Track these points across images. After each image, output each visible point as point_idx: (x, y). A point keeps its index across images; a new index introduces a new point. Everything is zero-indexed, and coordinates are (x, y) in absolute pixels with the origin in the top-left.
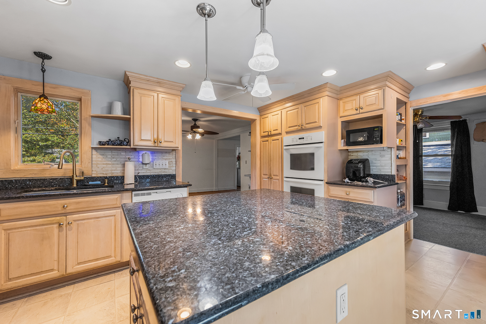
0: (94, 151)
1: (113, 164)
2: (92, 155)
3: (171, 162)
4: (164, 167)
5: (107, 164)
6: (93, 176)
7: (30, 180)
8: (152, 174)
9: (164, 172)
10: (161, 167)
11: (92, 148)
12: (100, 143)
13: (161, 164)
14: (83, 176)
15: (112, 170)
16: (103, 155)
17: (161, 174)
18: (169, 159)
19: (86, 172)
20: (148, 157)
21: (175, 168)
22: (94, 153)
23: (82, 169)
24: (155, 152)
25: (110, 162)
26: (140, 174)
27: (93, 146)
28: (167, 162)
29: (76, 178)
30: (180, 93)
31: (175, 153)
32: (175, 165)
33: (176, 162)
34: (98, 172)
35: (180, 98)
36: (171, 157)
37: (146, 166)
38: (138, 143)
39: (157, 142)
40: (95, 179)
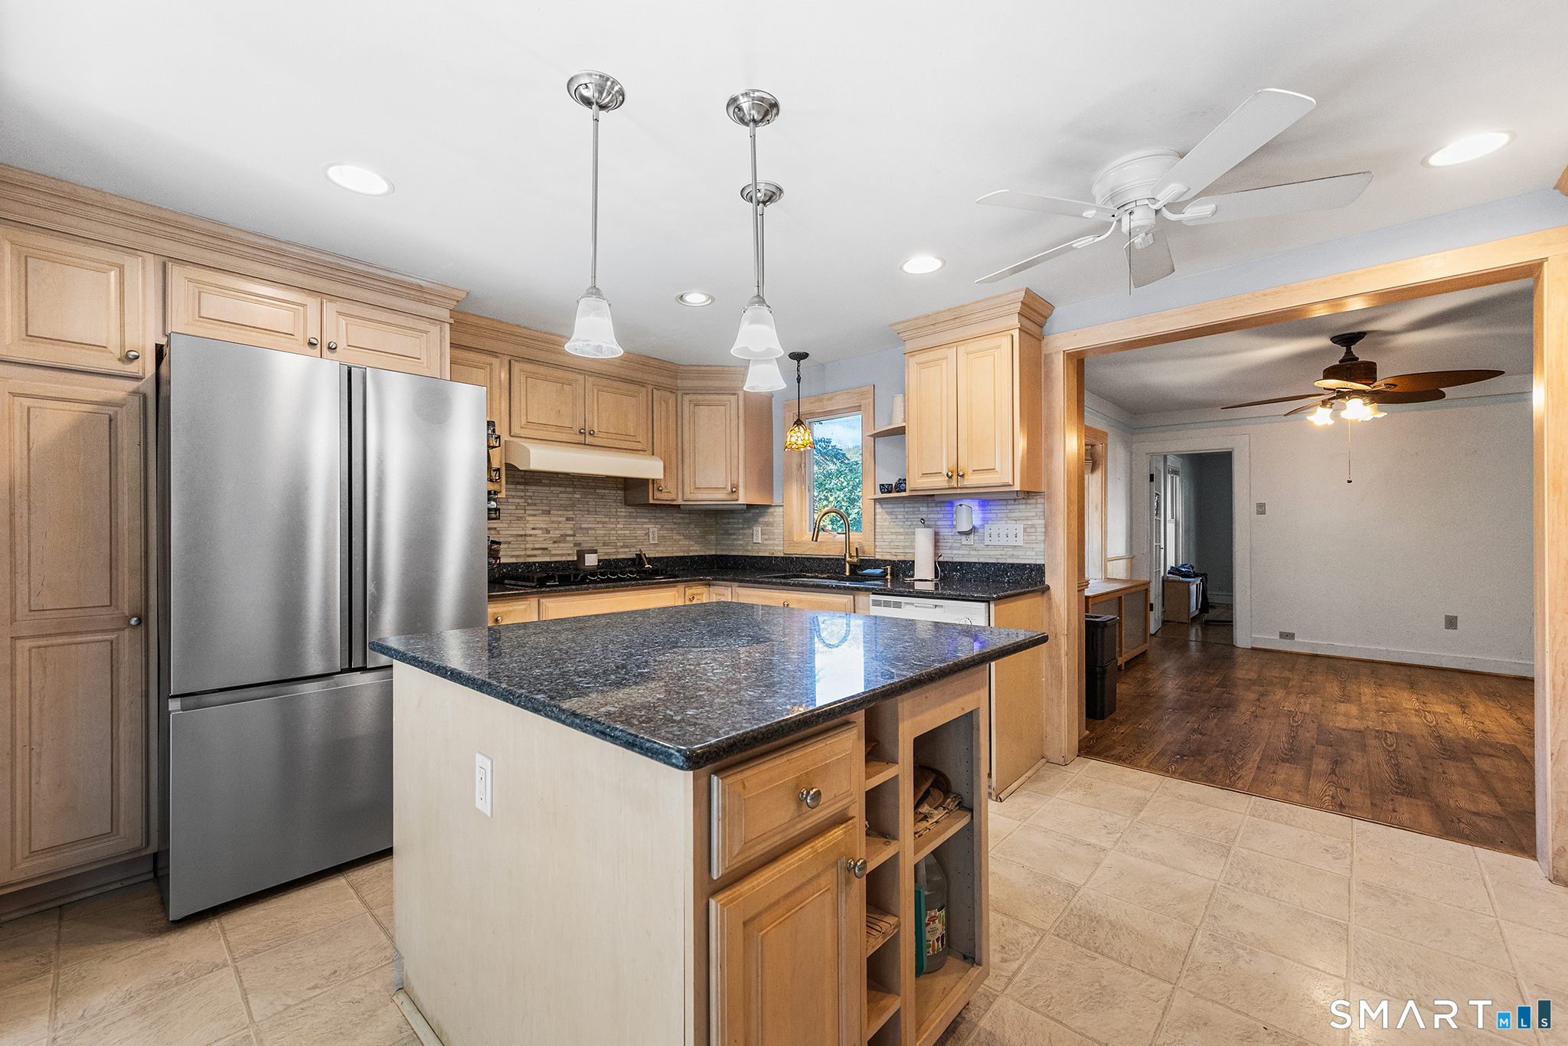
0: (877, 505)
1: (905, 534)
2: (875, 513)
3: (1033, 526)
4: (1012, 541)
5: (897, 533)
6: (877, 557)
7: (807, 558)
8: (981, 561)
9: (1013, 556)
10: (1003, 542)
11: (875, 499)
12: (885, 488)
13: (1011, 535)
14: (860, 555)
15: (905, 547)
16: (890, 513)
17: (1004, 562)
18: (1027, 519)
19: (866, 548)
20: (968, 515)
21: (1042, 546)
22: (879, 510)
23: (860, 543)
24: (990, 499)
25: (901, 530)
26: (955, 560)
27: (877, 497)
28: (1020, 527)
29: (848, 559)
30: (1015, 321)
31: (1042, 501)
32: (1043, 538)
33: (1046, 526)
34: (884, 551)
35: (1016, 334)
36: (1031, 512)
37: (963, 537)
38: (917, 482)
39: (955, 477)
40: (876, 563)
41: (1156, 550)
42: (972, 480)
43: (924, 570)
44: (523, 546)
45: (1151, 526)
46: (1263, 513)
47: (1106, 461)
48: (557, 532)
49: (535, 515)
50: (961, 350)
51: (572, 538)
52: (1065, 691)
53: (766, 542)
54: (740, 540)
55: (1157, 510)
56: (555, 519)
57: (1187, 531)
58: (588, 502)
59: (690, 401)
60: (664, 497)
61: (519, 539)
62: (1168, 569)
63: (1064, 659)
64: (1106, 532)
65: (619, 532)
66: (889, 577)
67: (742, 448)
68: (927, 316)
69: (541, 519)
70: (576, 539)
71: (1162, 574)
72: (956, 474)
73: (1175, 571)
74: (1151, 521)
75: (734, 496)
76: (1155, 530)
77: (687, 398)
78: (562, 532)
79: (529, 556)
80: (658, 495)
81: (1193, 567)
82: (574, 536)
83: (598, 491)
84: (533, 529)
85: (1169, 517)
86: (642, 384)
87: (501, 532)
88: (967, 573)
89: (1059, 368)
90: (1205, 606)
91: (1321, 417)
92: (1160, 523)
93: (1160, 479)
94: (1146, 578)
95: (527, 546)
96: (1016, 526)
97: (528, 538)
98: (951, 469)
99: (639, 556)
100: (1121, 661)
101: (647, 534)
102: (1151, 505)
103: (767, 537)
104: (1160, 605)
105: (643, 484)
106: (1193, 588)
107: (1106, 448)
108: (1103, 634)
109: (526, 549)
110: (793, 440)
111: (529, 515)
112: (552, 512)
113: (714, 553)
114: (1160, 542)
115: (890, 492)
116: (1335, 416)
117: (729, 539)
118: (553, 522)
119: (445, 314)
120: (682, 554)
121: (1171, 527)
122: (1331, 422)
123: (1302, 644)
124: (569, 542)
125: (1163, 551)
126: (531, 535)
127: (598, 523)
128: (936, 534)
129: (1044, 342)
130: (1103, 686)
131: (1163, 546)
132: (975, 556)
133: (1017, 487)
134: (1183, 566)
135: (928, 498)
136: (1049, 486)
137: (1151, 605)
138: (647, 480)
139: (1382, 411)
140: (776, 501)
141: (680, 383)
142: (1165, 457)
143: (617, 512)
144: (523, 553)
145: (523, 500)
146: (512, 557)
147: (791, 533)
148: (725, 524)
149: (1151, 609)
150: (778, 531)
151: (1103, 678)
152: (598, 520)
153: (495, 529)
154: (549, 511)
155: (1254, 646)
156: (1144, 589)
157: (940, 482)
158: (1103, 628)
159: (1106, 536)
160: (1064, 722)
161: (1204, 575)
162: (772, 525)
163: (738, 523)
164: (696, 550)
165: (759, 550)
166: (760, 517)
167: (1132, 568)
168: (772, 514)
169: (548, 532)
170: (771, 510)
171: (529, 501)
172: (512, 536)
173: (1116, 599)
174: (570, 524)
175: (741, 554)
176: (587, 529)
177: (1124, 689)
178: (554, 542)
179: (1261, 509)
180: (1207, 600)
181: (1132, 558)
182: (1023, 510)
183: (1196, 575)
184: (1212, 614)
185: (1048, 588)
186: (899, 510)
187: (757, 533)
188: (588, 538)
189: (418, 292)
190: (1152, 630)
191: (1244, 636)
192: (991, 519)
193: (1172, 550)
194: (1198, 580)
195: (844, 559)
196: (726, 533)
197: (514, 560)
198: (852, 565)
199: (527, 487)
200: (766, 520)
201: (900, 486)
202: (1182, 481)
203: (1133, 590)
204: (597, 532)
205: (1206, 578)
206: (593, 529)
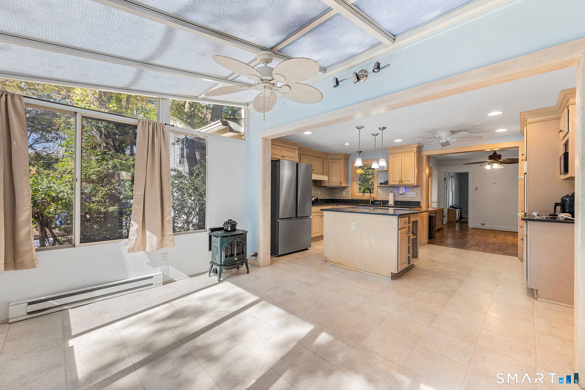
0: (378, 188)
1: (386, 194)
2: (378, 189)
3: (418, 193)
4: (413, 196)
5: (383, 194)
6: (378, 200)
7: (359, 200)
8: (405, 200)
9: (413, 200)
10: (411, 196)
11: (378, 186)
12: (381, 184)
13: (411, 195)
14: (373, 199)
15: (385, 197)
16: (382, 189)
17: (411, 201)
18: (416, 191)
19: (375, 198)
20: (402, 191)
21: (420, 197)
22: (379, 188)
23: (373, 196)
24: (407, 187)
25: (385, 193)
26: (398, 200)
27: (378, 185)
28: (415, 193)
29: (371, 200)
30: (416, 149)
31: (420, 187)
32: (420, 195)
33: (421, 193)
34: (380, 198)
35: (416, 152)
36: (418, 190)
37: (401, 195)
38: (391, 183)
39: (401, 182)
40: (378, 201)
41: (446, 201)
42: (405, 183)
43: (391, 203)
45: (445, 193)
46: (477, 190)
47: (432, 176)
50: (403, 154)
52: (425, 229)
53: (346, 196)
54: (338, 195)
55: (446, 188)
57: (456, 195)
59: (331, 161)
60: (325, 185)
62: (450, 206)
63: (425, 222)
64: (432, 195)
66: (382, 204)
67: (343, 173)
68: (395, 146)
71: (448, 208)
72: (401, 181)
73: (451, 207)
74: (445, 191)
75: (341, 184)
76: (446, 194)
77: (330, 161)
80: (324, 184)
81: (457, 206)
85: (450, 190)
86: (321, 158)
88: (402, 203)
89: (425, 158)
90: (461, 218)
91: (488, 167)
92: (447, 192)
93: (447, 179)
94: (443, 207)
96: (414, 193)
98: (400, 180)
99: (317, 198)
100: (436, 229)
101: (318, 193)
102: (445, 186)
103: (346, 194)
104: (447, 217)
105: (321, 181)
106: (457, 212)
107: (432, 171)
108: (432, 219)
110: (359, 172)
113: (330, 198)
114: (447, 198)
115: (383, 184)
116: (491, 167)
117: (335, 195)
119: (297, 148)
120: (324, 198)
121: (451, 194)
122: (490, 168)
123: (487, 227)
125: (448, 200)
128: (394, 194)
129: (421, 153)
130: (432, 231)
131: (448, 199)
132: (403, 199)
133: (415, 185)
134: (454, 205)
135: (393, 187)
136: (422, 184)
137: (444, 216)
138: (322, 180)
139: (502, 166)
140: (349, 186)
141: (329, 157)
142: (449, 173)
147: (354, 193)
148: (334, 191)
149: (444, 217)
150: (350, 193)
151: (432, 229)
155: (474, 227)
156: (442, 211)
157: (397, 183)
158: (432, 217)
159: (432, 196)
160: (425, 236)
161: (461, 208)
162: (348, 191)
163: (338, 191)
164: (327, 198)
165: (344, 198)
166: (345, 189)
167: (439, 205)
168: (348, 189)
170: (348, 188)
173: (435, 212)
175: (339, 198)
177: (437, 235)
179: (476, 189)
180: (462, 216)
181: (439, 202)
182: (415, 189)
183: (458, 208)
184: (463, 220)
185: (421, 207)
186: (384, 189)
187: (344, 194)
189: (295, 144)
190: (444, 223)
191: (471, 225)
192: (408, 191)
193: (451, 200)
194: (459, 210)
195: (370, 200)
196: (334, 193)
198: (372, 202)
200: (346, 190)
201: (386, 183)
202: (454, 179)
203: (439, 210)
205: (461, 209)
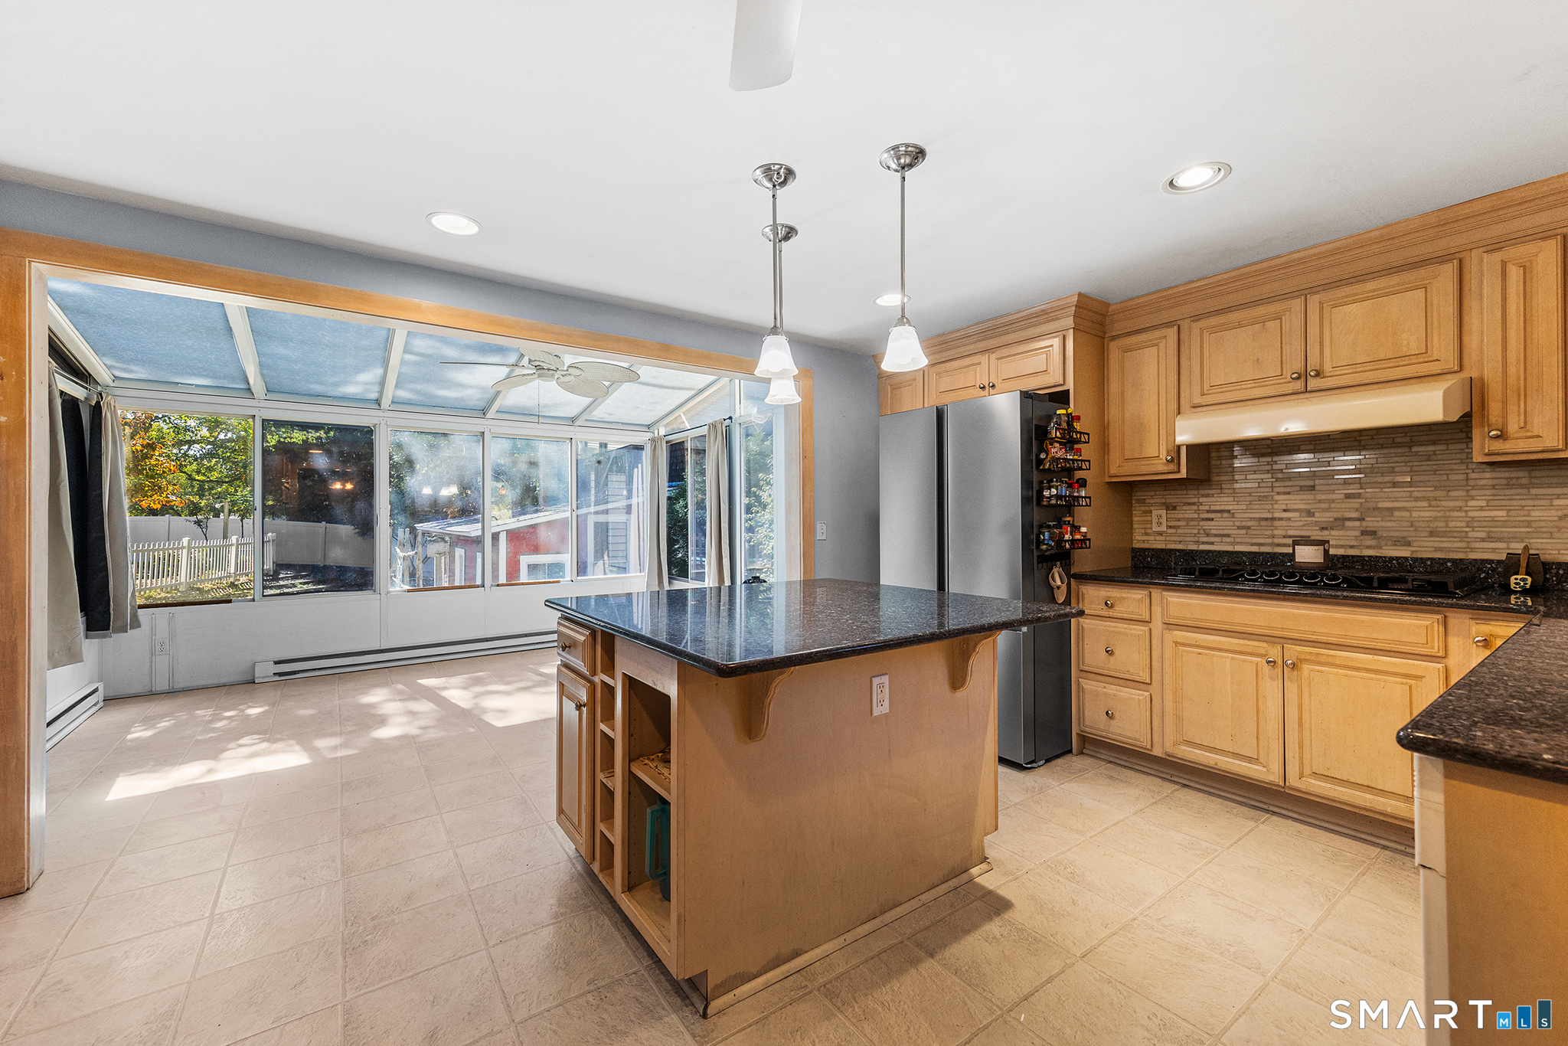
44: (1269, 533)
48: (1327, 514)
49: (1289, 493)
51: (1357, 524)
56: (1323, 497)
58: (1393, 468)
61: (1263, 523)
65: (1471, 514)
69: (1298, 497)
70: (1364, 524)
78: (1336, 515)
79: (1279, 545)
82: (1362, 519)
83: (1415, 449)
84: (1285, 511)
87: (1236, 515)
95: (1276, 532)
97: (1277, 523)
109: (1273, 536)
111: (1278, 493)
112: (1317, 488)
118: (1320, 501)
119: (1068, 322)
124: (1353, 529)
126: (1281, 519)
127: (1417, 499)
143: (1467, 479)
144: (1269, 541)
145: (1270, 475)
146: (1252, 544)
152: (1416, 494)
153: (1229, 511)
154: (1314, 486)
169: (1310, 513)
171: (1280, 475)
172: (1251, 519)
174: (1355, 503)
176: (1391, 510)
178: (1323, 529)
188: (1394, 524)
197: (1255, 549)
199: (1275, 458)
204: (1415, 514)
206: (1405, 509)
